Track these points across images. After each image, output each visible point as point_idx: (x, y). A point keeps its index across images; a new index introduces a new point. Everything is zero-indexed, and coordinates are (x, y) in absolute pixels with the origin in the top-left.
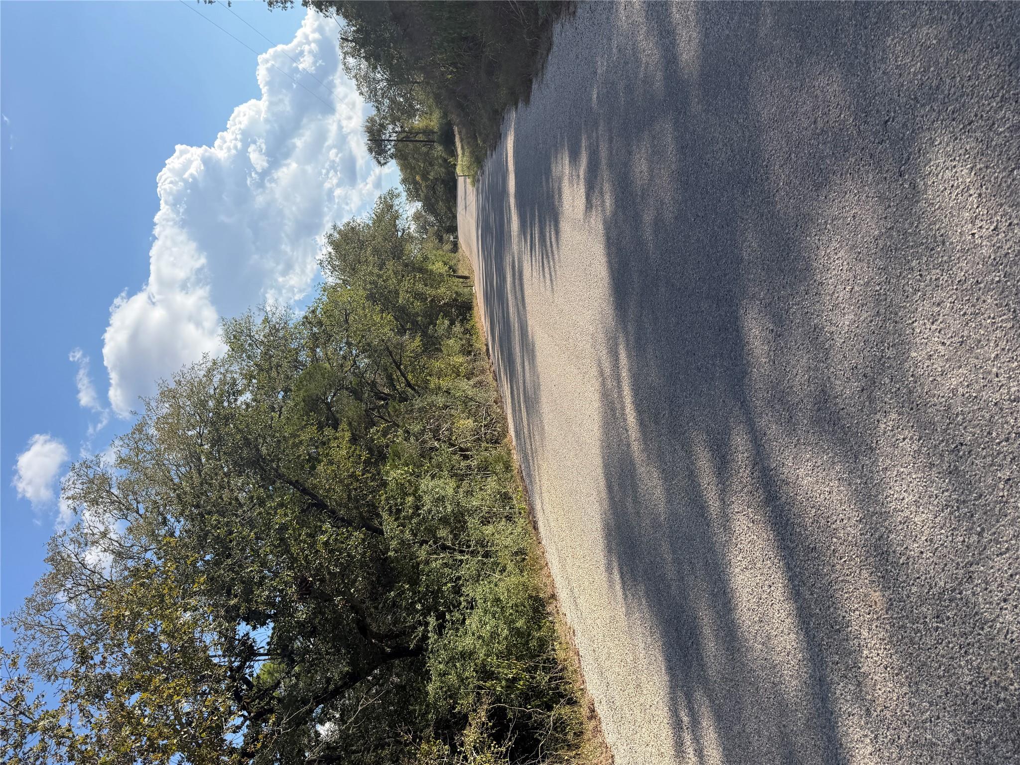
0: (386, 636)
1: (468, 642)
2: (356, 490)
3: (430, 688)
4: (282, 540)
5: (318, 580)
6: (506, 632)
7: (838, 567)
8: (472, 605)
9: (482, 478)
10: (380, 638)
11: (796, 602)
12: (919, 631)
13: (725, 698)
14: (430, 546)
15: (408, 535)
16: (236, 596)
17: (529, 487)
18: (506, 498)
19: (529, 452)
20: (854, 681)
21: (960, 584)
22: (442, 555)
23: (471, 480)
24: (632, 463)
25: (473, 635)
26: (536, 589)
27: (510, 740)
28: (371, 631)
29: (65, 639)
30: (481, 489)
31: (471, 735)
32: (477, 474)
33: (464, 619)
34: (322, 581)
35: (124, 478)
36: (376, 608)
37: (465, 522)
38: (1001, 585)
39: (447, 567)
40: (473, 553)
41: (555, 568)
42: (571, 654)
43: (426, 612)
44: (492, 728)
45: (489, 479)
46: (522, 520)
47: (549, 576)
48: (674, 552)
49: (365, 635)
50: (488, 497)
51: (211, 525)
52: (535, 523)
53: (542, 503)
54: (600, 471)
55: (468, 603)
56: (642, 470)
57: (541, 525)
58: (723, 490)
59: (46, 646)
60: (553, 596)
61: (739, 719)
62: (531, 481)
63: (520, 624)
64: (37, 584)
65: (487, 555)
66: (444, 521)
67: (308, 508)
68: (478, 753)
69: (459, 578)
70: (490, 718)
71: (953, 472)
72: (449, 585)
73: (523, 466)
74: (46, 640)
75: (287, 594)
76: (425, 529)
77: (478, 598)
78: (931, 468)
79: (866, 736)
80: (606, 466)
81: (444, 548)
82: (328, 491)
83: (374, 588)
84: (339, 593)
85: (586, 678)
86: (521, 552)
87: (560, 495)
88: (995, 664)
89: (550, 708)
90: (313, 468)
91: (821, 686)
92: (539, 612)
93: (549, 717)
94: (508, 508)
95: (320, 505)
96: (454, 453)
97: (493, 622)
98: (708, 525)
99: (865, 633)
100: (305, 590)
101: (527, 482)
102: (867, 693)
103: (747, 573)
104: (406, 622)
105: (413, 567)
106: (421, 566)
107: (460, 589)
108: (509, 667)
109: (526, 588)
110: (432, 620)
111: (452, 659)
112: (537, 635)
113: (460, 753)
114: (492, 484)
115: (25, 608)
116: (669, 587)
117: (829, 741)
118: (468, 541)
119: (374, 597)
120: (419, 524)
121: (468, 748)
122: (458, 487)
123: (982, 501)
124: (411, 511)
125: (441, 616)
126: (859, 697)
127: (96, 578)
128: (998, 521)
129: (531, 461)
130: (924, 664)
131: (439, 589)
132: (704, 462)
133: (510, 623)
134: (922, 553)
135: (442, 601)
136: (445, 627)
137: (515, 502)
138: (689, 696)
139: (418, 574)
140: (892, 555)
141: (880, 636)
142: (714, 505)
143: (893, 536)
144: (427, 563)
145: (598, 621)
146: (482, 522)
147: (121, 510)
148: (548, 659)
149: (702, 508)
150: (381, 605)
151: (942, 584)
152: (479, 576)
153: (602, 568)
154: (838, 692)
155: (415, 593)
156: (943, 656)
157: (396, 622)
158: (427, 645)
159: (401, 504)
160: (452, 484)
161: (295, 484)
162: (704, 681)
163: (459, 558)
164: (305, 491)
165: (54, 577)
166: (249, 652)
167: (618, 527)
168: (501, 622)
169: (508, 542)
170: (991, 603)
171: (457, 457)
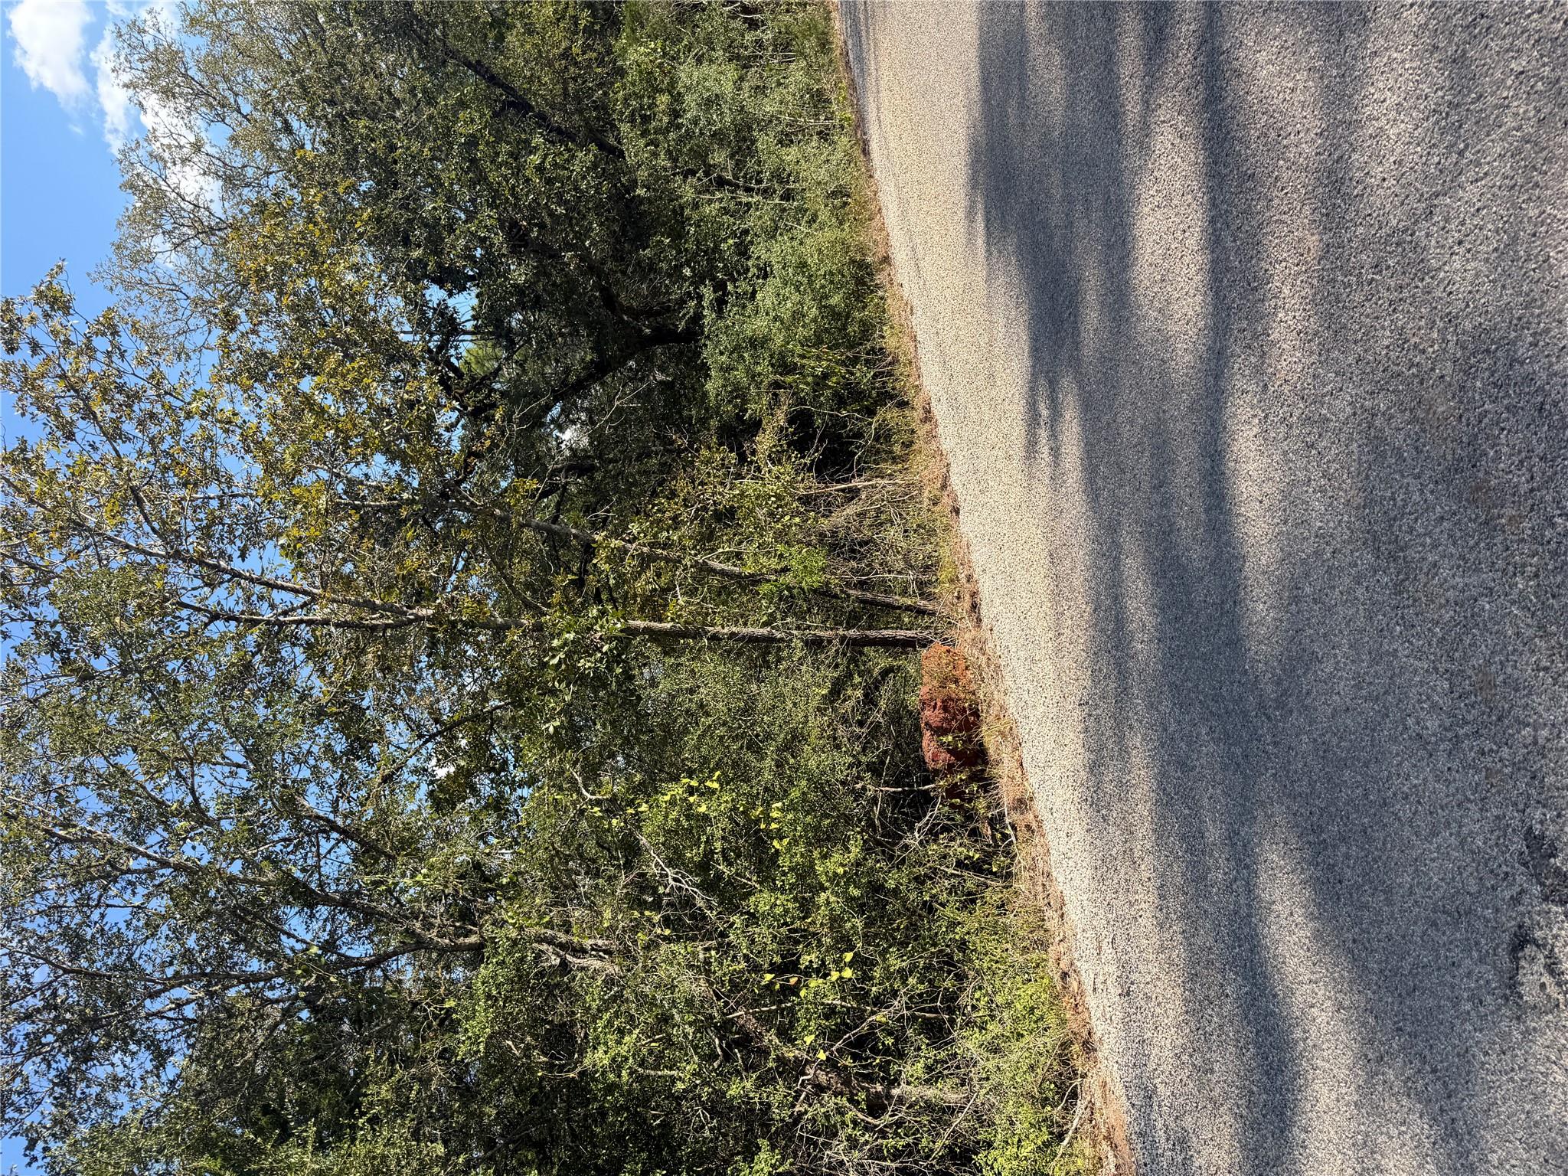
0: (642, 312)
1: (759, 325)
2: (575, 79)
3: (709, 386)
4: (473, 161)
5: (536, 225)
6: (814, 312)
7: (1276, 201)
8: (765, 273)
9: (780, 63)
10: (636, 314)
11: (1213, 252)
12: (1350, 285)
13: (1099, 382)
14: (699, 179)
15: (663, 161)
16: (419, 246)
17: (859, 81)
18: (819, 100)
19: (862, 17)
20: (1258, 353)
21: (1417, 222)
22: (718, 195)
23: (763, 67)
24: (1024, 40)
25: (767, 314)
26: (862, 249)
27: (817, 451)
28: (621, 304)
29: (185, 303)
30: (779, 84)
31: (765, 442)
32: (772, 56)
33: (754, 292)
34: (542, 226)
35: (203, 53)
36: (624, 273)
37: (754, 142)
38: (1463, 224)
39: (726, 214)
40: (766, 193)
41: (891, 216)
42: (906, 339)
43: (699, 280)
44: (793, 434)
45: (793, 66)
46: (845, 140)
47: (882, 229)
48: (1066, 185)
49: (613, 310)
50: (790, 98)
51: (361, 135)
52: (866, 143)
53: (878, 109)
54: (973, 54)
55: (759, 269)
56: (1037, 52)
57: (874, 146)
58: (1149, 87)
59: (161, 312)
60: (886, 260)
61: (1111, 407)
62: (862, 70)
63: (835, 300)
64: (120, 224)
65: (787, 196)
66: (719, 137)
67: (502, 109)
68: (773, 463)
69: (746, 232)
70: (790, 422)
71: (1459, 60)
72: (731, 241)
73: (850, 42)
74: (158, 304)
75: (492, 245)
76: (691, 149)
77: (774, 261)
78: (1432, 53)
79: (1255, 416)
80: (984, 44)
81: (721, 183)
82: (530, 80)
83: (618, 241)
84: (569, 247)
85: (923, 370)
86: (840, 192)
87: (908, 96)
88: (1423, 323)
89: (872, 413)
90: (500, 38)
91: (1218, 360)
92: (864, 284)
93: (870, 424)
94: (822, 118)
95: (521, 106)
96: (733, 16)
97: (796, 297)
98: (1119, 143)
99: (1286, 291)
100: (518, 241)
101: (856, 71)
102: (1270, 365)
103: (1159, 214)
104: (670, 294)
105: (674, 211)
106: (687, 212)
107: (747, 249)
108: (819, 358)
109: (847, 248)
110: (708, 292)
111: (737, 348)
112: (857, 315)
113: (751, 462)
114: (797, 74)
115: (114, 258)
116: (1051, 237)
117: (1212, 425)
118: (759, 173)
119: (619, 256)
120: (680, 140)
121: (761, 457)
122: (741, 79)
123: (1480, 105)
124: (666, 119)
125: (720, 286)
126: (1258, 371)
127: (203, 214)
128: (1488, 135)
129: (864, 34)
130: (1344, 327)
131: (716, 248)
132: (1130, 40)
133: (821, 298)
134: (1384, 180)
135: (721, 265)
136: (726, 303)
137: (834, 107)
138: (1053, 384)
139: (683, 222)
140: (1347, 183)
141: (1303, 294)
142: (1132, 109)
143: (1355, 156)
144: (696, 206)
145: (947, 293)
146: (780, 142)
147: (211, 106)
148: (873, 349)
149: (1116, 115)
150: (630, 269)
151: (1394, 222)
152: (777, 228)
153: (961, 214)
154: (1237, 366)
155: (679, 252)
156: (1368, 316)
157: (655, 292)
158: (702, 327)
159: (649, 108)
160: (731, 72)
161: (477, 67)
162: (1075, 362)
163: (744, 200)
164: (493, 80)
165: (143, 212)
166: (450, 327)
167: (991, 148)
168: (807, 298)
169: (822, 175)
170: (1443, 247)
171: (737, 24)
